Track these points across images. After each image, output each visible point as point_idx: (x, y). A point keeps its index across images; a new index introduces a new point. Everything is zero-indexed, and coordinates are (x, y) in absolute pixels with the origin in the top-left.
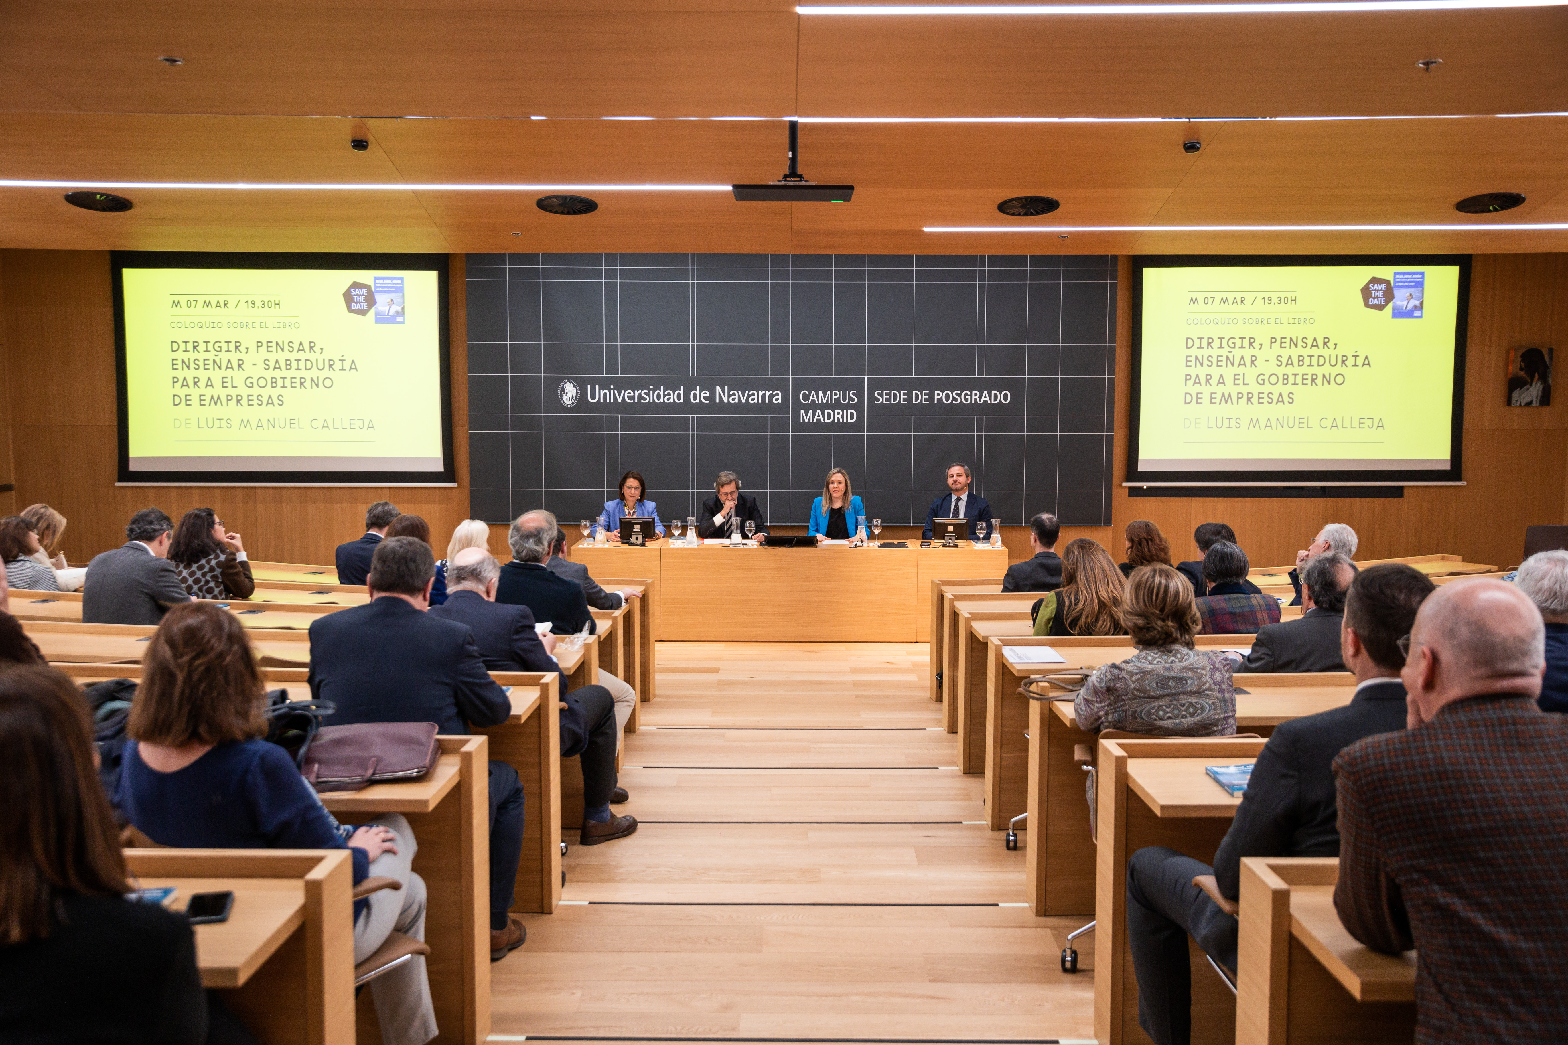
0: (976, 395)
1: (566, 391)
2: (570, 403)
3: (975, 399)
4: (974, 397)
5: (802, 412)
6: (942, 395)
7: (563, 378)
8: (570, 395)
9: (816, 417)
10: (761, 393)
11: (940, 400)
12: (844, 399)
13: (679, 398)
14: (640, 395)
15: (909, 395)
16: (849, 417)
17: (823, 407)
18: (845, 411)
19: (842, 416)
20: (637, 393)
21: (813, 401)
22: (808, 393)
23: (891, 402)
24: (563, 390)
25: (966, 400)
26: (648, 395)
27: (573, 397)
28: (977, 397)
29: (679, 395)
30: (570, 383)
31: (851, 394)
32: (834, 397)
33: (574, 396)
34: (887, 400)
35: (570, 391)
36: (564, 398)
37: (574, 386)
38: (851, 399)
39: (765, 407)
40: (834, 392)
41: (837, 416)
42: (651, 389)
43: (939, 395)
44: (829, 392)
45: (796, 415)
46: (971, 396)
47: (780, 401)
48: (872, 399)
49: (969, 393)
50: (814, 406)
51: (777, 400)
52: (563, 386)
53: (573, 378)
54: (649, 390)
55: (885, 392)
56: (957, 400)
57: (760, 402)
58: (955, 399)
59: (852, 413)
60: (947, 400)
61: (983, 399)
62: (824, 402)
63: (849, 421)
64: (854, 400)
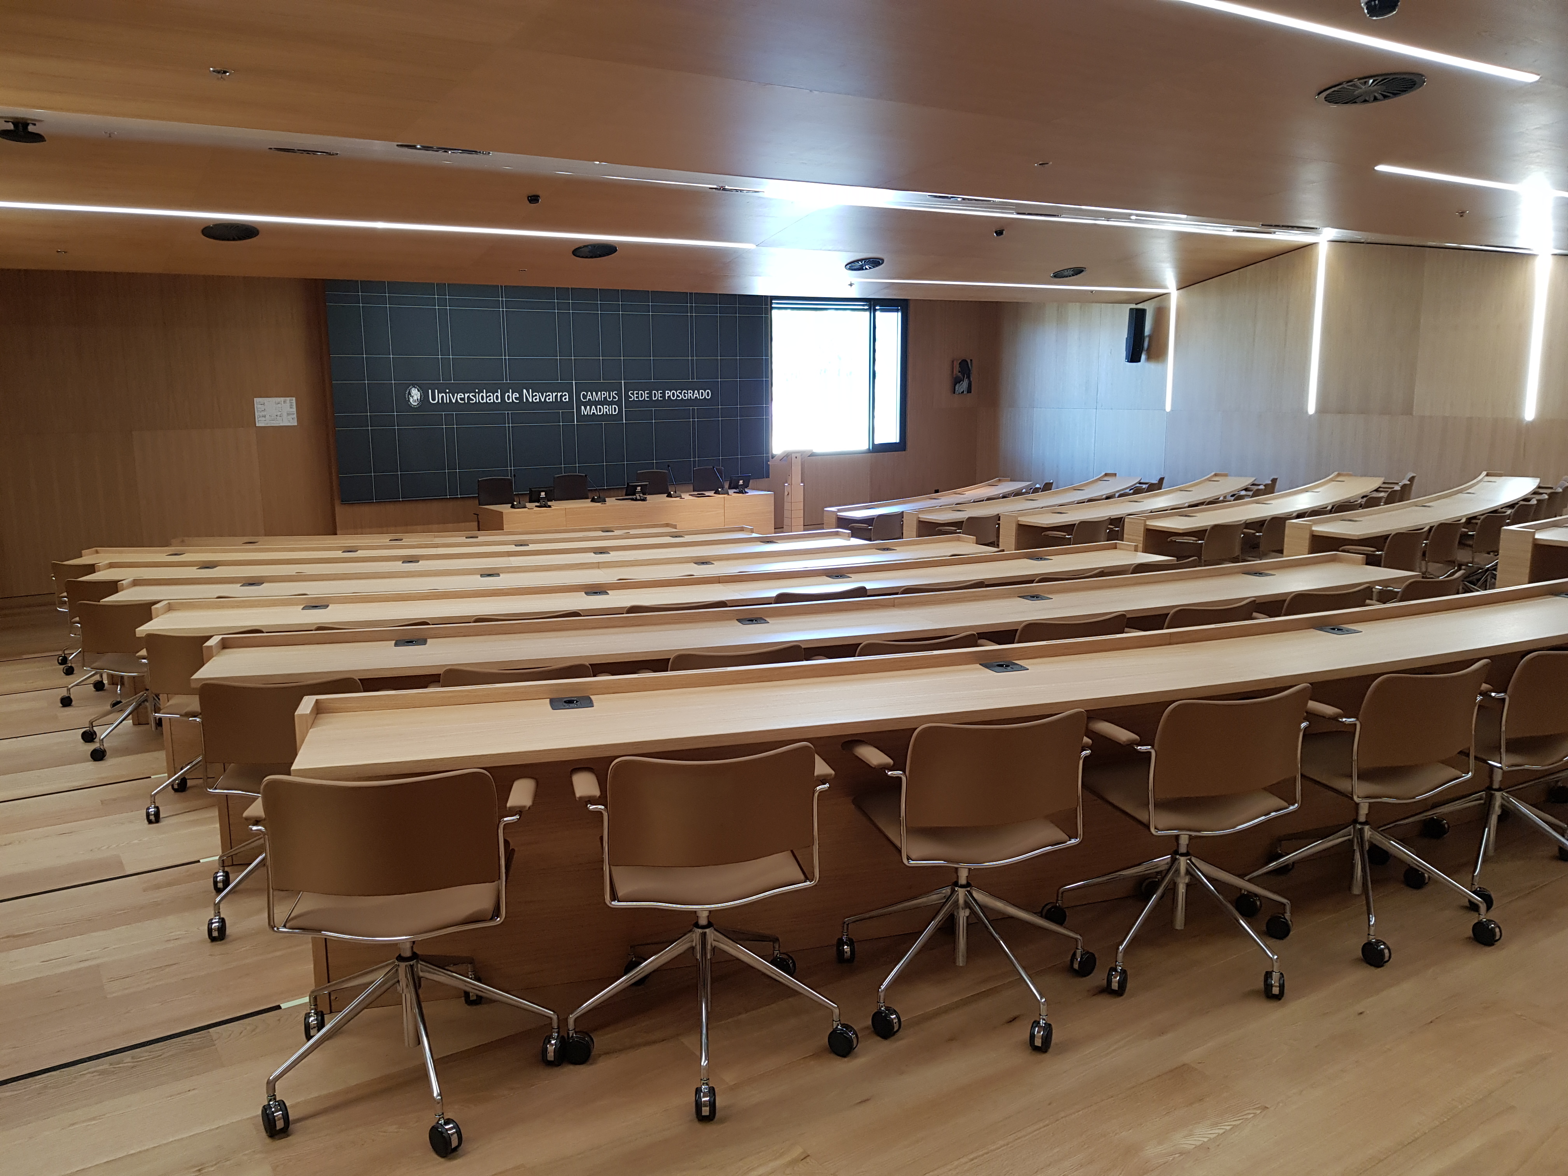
0: (690, 393)
1: (412, 395)
2: (416, 404)
3: (690, 396)
4: (689, 395)
5: (583, 407)
6: (671, 394)
7: (410, 385)
8: (415, 398)
9: (592, 411)
10: (554, 394)
11: (669, 397)
12: (610, 398)
13: (497, 399)
14: (468, 396)
15: (650, 394)
16: (613, 410)
17: (596, 403)
18: (610, 406)
19: (609, 410)
20: (466, 395)
21: (589, 399)
22: (586, 394)
23: (639, 399)
24: (410, 393)
25: (685, 396)
26: (475, 396)
27: (418, 399)
28: (691, 395)
29: (497, 396)
30: (415, 388)
31: (613, 394)
32: (603, 396)
33: (419, 398)
34: (637, 397)
35: (415, 395)
36: (411, 400)
37: (418, 391)
38: (614, 397)
39: (557, 404)
40: (603, 393)
41: (605, 409)
42: (477, 392)
43: (668, 394)
44: (599, 393)
45: (579, 410)
46: (688, 393)
47: (567, 400)
48: (627, 397)
49: (686, 392)
50: (590, 403)
51: (565, 399)
52: (409, 392)
53: (416, 384)
54: (476, 393)
55: (635, 392)
56: (679, 397)
57: (554, 400)
58: (678, 396)
59: (615, 407)
60: (673, 397)
61: (695, 396)
62: (597, 400)
63: (614, 413)
64: (616, 398)
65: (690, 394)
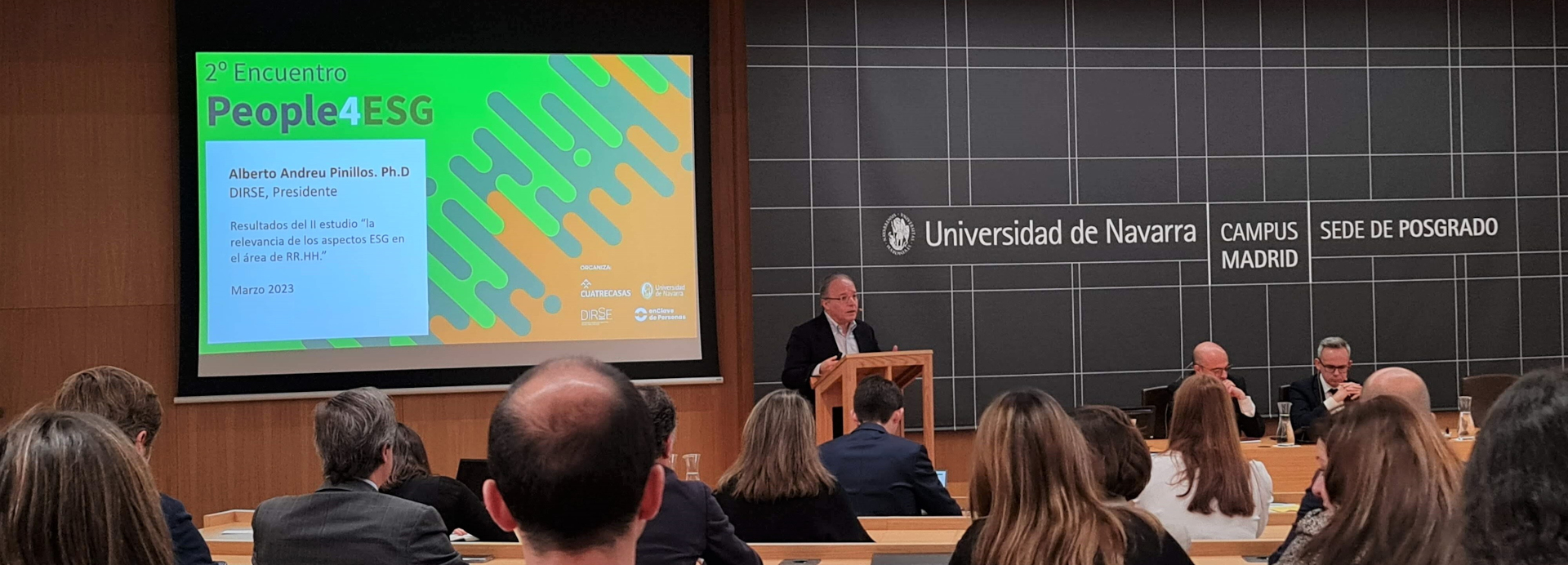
0: (1453, 224)
1: (894, 231)
2: (901, 248)
3: (1453, 231)
4: (1450, 227)
5: (1225, 253)
6: (1410, 226)
7: (890, 212)
8: (900, 237)
9: (1244, 262)
10: (1168, 228)
11: (1407, 232)
12: (1280, 235)
13: (1055, 239)
14: (1000, 233)
15: (1367, 226)
16: (1286, 259)
17: (1252, 246)
18: (1282, 251)
19: (1279, 259)
20: (996, 231)
21: (1239, 238)
22: (1231, 227)
23: (1342, 235)
24: (890, 229)
25: (1441, 231)
26: (1012, 233)
27: (904, 240)
28: (1455, 228)
29: (1055, 232)
30: (901, 218)
31: (1288, 226)
32: (1266, 231)
33: (907, 237)
34: (1338, 234)
35: (900, 232)
36: (892, 241)
37: (907, 223)
38: (1290, 234)
39: (1174, 248)
40: (1266, 224)
41: (1271, 258)
42: (1017, 226)
43: (1405, 226)
44: (1260, 225)
45: (1217, 259)
46: (1447, 225)
47: (1194, 239)
48: (1320, 233)
49: (1444, 222)
50: (1241, 246)
51: (1190, 237)
52: (890, 224)
53: (905, 211)
54: (1014, 226)
55: (1334, 223)
56: (1429, 232)
57: (1167, 240)
58: (1426, 231)
59: (1291, 254)
60: (1416, 232)
61: (1463, 229)
62: (1254, 238)
63: (1288, 265)
64: (1293, 235)
65: (1452, 227)
